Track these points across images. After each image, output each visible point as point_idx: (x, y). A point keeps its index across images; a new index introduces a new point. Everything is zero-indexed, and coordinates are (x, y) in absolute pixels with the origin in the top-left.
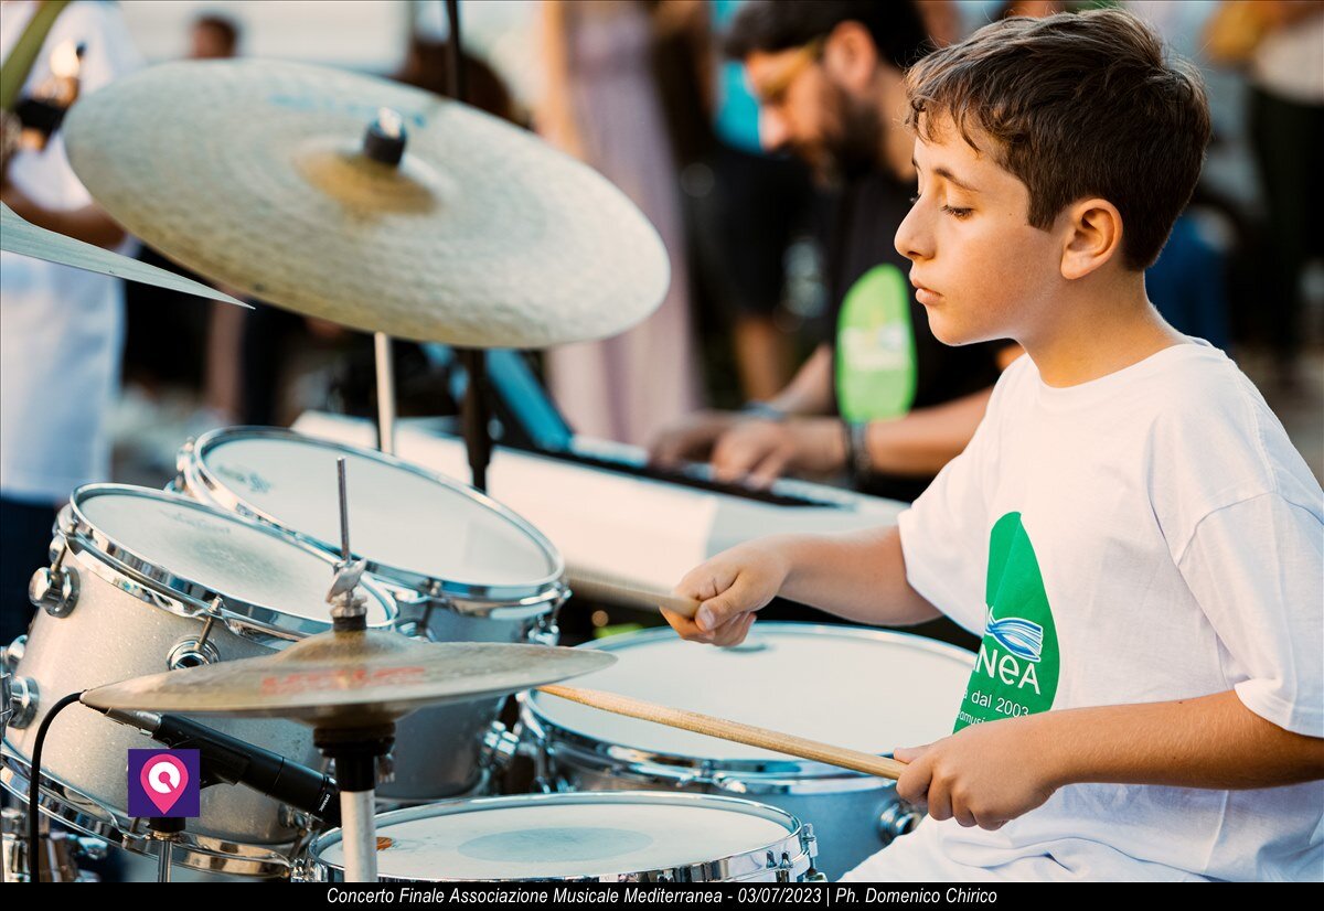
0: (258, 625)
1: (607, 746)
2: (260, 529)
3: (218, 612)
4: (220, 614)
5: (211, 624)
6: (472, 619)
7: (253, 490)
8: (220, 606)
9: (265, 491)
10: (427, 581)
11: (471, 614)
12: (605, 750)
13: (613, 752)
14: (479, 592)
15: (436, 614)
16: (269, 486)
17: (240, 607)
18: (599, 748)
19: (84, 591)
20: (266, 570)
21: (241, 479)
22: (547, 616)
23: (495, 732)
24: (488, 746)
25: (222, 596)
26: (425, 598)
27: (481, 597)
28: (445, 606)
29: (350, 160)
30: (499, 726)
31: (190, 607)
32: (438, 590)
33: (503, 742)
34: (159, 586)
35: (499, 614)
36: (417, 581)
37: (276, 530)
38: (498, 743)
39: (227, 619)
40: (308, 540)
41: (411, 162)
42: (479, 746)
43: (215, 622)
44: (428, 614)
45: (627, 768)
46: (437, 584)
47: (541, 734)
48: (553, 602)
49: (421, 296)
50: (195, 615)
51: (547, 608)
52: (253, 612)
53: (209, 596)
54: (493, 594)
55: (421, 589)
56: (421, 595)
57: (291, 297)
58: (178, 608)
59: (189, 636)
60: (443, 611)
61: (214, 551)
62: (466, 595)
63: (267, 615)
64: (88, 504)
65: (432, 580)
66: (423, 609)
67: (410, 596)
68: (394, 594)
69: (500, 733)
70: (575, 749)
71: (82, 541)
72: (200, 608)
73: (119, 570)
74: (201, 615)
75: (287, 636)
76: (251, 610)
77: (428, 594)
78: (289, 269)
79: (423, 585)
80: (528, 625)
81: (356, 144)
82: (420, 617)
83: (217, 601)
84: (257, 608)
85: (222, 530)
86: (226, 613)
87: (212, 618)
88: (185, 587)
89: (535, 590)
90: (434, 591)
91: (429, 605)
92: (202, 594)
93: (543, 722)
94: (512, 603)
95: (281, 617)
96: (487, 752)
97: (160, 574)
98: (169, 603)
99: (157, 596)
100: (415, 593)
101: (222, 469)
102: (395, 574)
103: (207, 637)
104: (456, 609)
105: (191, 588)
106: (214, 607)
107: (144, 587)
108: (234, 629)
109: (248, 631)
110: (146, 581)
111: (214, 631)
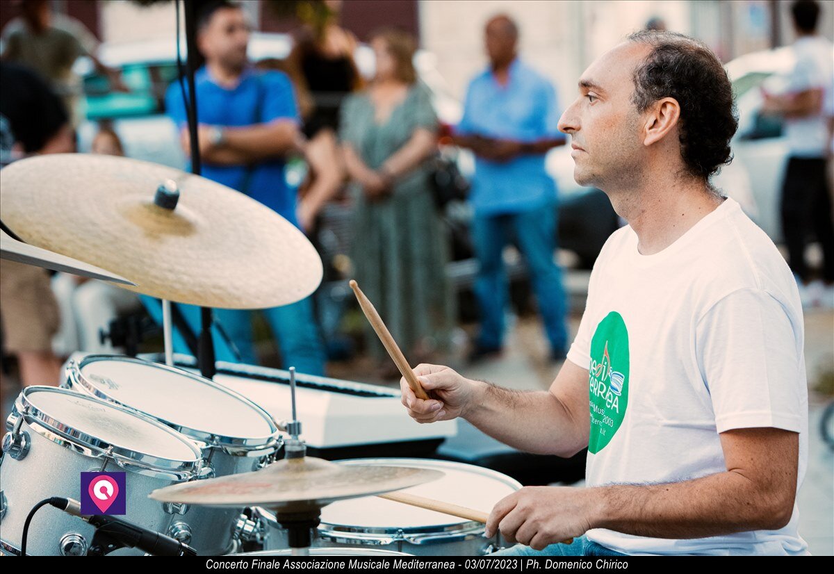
0: (133, 462)
3: (110, 455)
4: (112, 455)
5: (107, 461)
6: (235, 458)
7: (110, 388)
8: (111, 452)
9: (116, 389)
10: (209, 436)
11: (235, 454)
14: (240, 441)
15: (216, 454)
16: (117, 386)
17: (121, 451)
19: (33, 444)
20: (129, 431)
21: (102, 382)
22: (272, 455)
23: (243, 520)
24: (239, 528)
25: (112, 445)
26: (210, 446)
27: (240, 445)
28: (220, 450)
29: (146, 206)
30: (244, 517)
31: (95, 452)
32: (217, 441)
33: (246, 526)
34: (76, 440)
35: (250, 454)
36: (205, 436)
38: (243, 526)
39: (116, 458)
41: (180, 207)
42: (234, 528)
44: (211, 455)
46: (216, 438)
48: (275, 447)
50: (99, 455)
51: (272, 451)
53: (104, 445)
55: (208, 441)
56: (207, 445)
58: (88, 452)
59: (94, 468)
60: (220, 453)
61: (101, 421)
62: (231, 443)
63: (138, 456)
65: (212, 435)
66: (209, 451)
67: (202, 445)
71: (32, 417)
72: (101, 452)
73: (54, 432)
74: (101, 456)
75: (147, 467)
77: (212, 444)
79: (208, 439)
80: (261, 460)
81: (151, 198)
82: (207, 456)
83: (110, 447)
86: (114, 454)
87: (108, 458)
89: (265, 441)
90: (215, 442)
91: (211, 449)
92: (101, 444)
94: (253, 449)
95: (145, 456)
96: (238, 531)
97: (76, 433)
98: (83, 450)
99: (76, 446)
100: (205, 444)
101: (92, 377)
102: (193, 433)
103: (104, 468)
104: (227, 451)
105: (94, 441)
106: (109, 452)
107: (69, 441)
108: (120, 464)
109: (127, 465)
110: (70, 438)
111: (108, 465)
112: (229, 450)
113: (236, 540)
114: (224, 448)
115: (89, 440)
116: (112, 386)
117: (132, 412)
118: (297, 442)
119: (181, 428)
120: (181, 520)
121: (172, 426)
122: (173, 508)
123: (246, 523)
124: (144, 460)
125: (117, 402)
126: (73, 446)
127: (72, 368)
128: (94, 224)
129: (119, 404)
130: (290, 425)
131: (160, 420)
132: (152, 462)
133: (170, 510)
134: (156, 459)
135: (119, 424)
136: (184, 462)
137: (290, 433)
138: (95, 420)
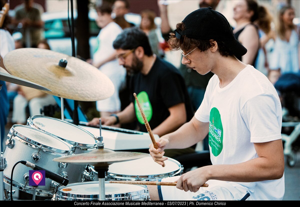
2: (46, 133)
9: (45, 127)
11: (83, 149)
14: (85, 145)
17: (45, 146)
19: (16, 143)
20: (48, 140)
21: (40, 124)
23: (85, 172)
24: (84, 175)
25: (42, 144)
26: (75, 146)
28: (78, 148)
29: (56, 67)
31: (36, 146)
34: (30, 142)
41: (68, 67)
42: (82, 174)
43: (41, 149)
44: (75, 149)
50: (37, 148)
53: (39, 144)
56: (74, 146)
58: (34, 146)
59: (36, 152)
62: (82, 146)
65: (76, 143)
66: (75, 148)
67: (72, 146)
71: (15, 134)
72: (38, 147)
73: (23, 140)
74: (38, 148)
79: (74, 144)
81: (57, 64)
83: (41, 145)
85: (39, 133)
86: (43, 147)
89: (93, 146)
90: (76, 145)
94: (89, 148)
95: (53, 148)
97: (30, 140)
98: (32, 146)
99: (30, 144)
101: (36, 122)
102: (70, 142)
103: (39, 152)
104: (80, 148)
105: (36, 143)
106: (40, 146)
107: (27, 143)
108: (44, 150)
109: (47, 151)
110: (28, 142)
111: (40, 151)
112: (81, 148)
113: (83, 178)
114: (79, 147)
115: (34, 143)
116: (43, 126)
117: (49, 134)
118: (101, 143)
119: (66, 140)
120: (65, 171)
121: (63, 139)
122: (62, 166)
123: (86, 173)
124: (52, 150)
125: (44, 131)
126: (29, 145)
127: (29, 119)
129: (45, 131)
130: (99, 138)
131: (58, 137)
132: (55, 150)
133: (61, 167)
134: (56, 150)
135: (44, 138)
136: (66, 151)
137: (99, 140)
138: (36, 136)
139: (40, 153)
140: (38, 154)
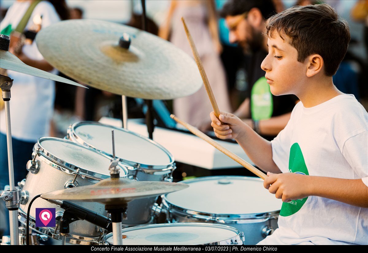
0: (89, 176)
1: (186, 210)
2: (90, 150)
3: (78, 173)
4: (79, 173)
5: (77, 176)
6: (149, 175)
7: (88, 139)
8: (79, 171)
9: (91, 139)
10: (136, 164)
11: (149, 173)
12: (186, 211)
13: (188, 212)
14: (151, 167)
15: (139, 173)
16: (92, 137)
17: (84, 171)
18: (184, 211)
19: (41, 167)
20: (92, 161)
21: (85, 136)
22: (170, 174)
23: (155, 206)
24: (153, 210)
25: (80, 168)
26: (136, 169)
27: (151, 169)
28: (141, 171)
30: (156, 204)
31: (71, 171)
32: (139, 166)
33: (157, 209)
34: (62, 165)
35: (156, 173)
36: (133, 164)
37: (95, 150)
38: (156, 209)
39: (81, 174)
40: (103, 152)
41: (132, 48)
42: (151, 210)
43: (78, 175)
44: (136, 173)
45: (192, 216)
46: (139, 165)
47: (168, 206)
48: (171, 170)
49: (135, 85)
51: (170, 172)
52: (88, 173)
53: (76, 168)
54: (154, 168)
55: (135, 166)
56: (134, 168)
57: (99, 85)
58: (67, 171)
59: (70, 179)
60: (141, 172)
61: (77, 156)
62: (147, 168)
63: (92, 173)
64: (42, 142)
65: (138, 164)
66: (135, 172)
67: (132, 168)
68: (127, 168)
69: (157, 206)
70: (177, 211)
71: (41, 153)
72: (73, 171)
73: (51, 161)
74: (73, 173)
75: (97, 179)
76: (88, 172)
77: (137, 168)
78: (98, 77)
80: (164, 176)
82: (134, 174)
83: (78, 169)
84: (89, 171)
85: (80, 150)
86: (81, 173)
87: (77, 174)
88: (69, 166)
89: (166, 167)
90: (138, 167)
91: (137, 171)
92: (74, 167)
93: (168, 203)
94: (160, 170)
95: (96, 174)
96: (153, 211)
97: (63, 162)
98: (65, 170)
99: (62, 168)
100: (133, 167)
101: (80, 133)
103: (75, 179)
105: (71, 166)
106: (77, 171)
107: (59, 166)
108: (83, 177)
111: (77, 177)
112: (145, 171)
113: (153, 216)
114: (143, 170)
116: (90, 137)
124: (96, 176)
128: (92, 59)
132: (100, 176)
138: (74, 155)
139: (76, 182)
140: (74, 183)
